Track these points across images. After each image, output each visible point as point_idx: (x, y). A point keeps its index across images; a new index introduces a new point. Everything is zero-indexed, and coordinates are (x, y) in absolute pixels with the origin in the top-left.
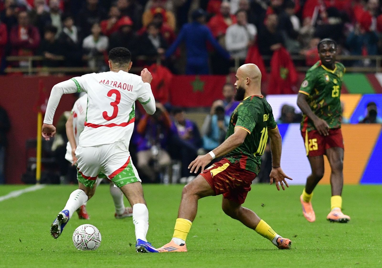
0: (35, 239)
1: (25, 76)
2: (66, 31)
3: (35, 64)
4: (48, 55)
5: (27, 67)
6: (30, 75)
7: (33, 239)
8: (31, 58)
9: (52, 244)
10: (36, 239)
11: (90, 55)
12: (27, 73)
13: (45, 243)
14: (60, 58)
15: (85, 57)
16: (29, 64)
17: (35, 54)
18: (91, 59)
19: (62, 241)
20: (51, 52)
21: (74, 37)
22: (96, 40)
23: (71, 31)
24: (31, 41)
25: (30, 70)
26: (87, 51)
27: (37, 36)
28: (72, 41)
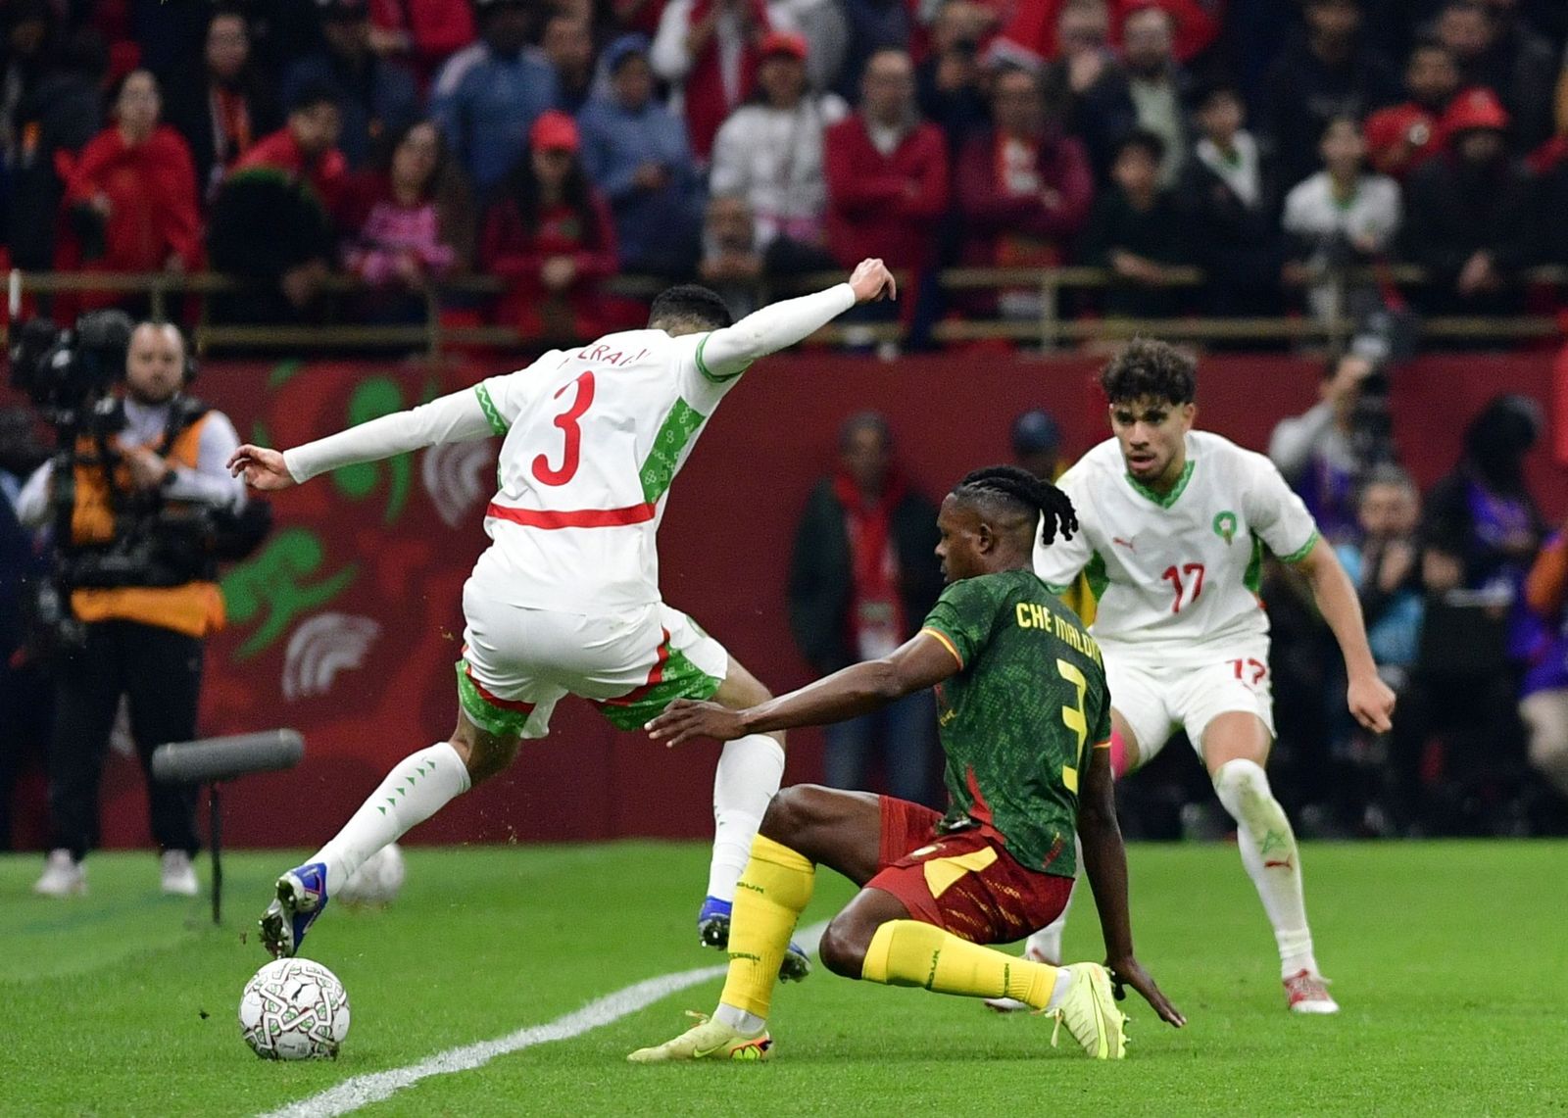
0: (1069, 1084)
1: (1027, 357)
2: (1208, 152)
3: (1069, 304)
4: (1128, 264)
5: (1033, 318)
6: (1047, 354)
7: (1060, 1084)
8: (1051, 277)
9: (1144, 1107)
10: (1071, 1088)
11: (1317, 265)
12: (1035, 343)
13: (1113, 1103)
14: (1185, 275)
15: (1296, 272)
16: (1045, 304)
17: (1067, 259)
18: (1322, 281)
19: (1187, 1094)
20: (1141, 248)
21: (1243, 181)
22: (1345, 197)
23: (1232, 157)
24: (1051, 200)
25: (1048, 328)
26: (1304, 244)
27: (1081, 179)
28: (1234, 199)
